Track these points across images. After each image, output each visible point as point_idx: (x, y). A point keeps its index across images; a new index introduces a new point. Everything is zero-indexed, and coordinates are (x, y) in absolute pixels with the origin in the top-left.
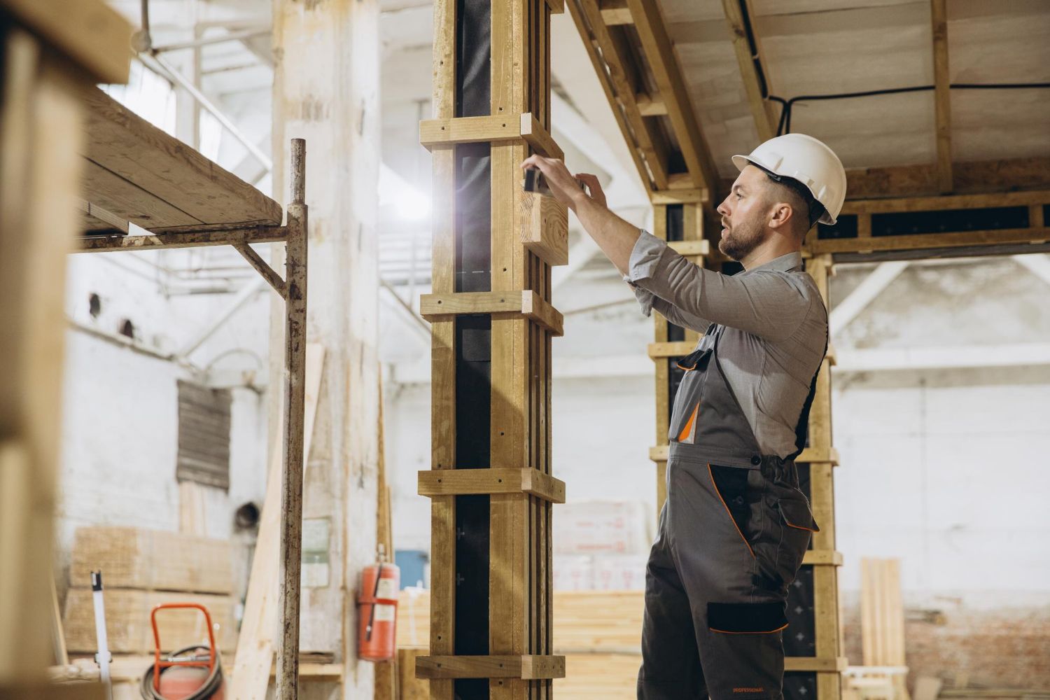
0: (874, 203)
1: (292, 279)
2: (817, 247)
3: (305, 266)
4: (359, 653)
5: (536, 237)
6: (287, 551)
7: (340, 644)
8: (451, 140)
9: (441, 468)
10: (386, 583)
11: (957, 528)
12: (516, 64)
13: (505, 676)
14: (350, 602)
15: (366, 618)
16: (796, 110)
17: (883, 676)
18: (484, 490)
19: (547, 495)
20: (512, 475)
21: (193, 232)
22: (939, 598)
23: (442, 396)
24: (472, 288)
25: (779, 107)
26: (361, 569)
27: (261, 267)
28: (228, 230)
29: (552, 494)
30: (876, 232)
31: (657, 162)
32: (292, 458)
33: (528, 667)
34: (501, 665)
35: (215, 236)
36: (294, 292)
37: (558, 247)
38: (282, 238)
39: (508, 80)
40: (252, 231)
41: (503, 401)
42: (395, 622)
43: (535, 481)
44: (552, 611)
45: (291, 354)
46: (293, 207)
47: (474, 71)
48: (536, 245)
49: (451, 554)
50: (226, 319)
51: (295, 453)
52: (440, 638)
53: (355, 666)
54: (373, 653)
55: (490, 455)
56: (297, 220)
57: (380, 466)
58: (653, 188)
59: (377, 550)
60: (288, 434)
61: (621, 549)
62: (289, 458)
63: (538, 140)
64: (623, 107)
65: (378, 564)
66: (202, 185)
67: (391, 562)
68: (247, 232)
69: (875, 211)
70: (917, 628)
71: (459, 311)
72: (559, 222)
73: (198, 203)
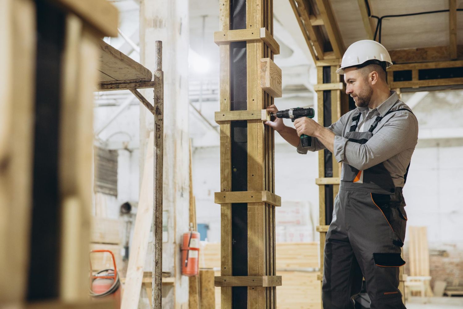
0: (419, 64)
1: (157, 105)
2: (393, 85)
3: (163, 99)
4: (182, 272)
5: (268, 85)
6: (156, 229)
7: (174, 269)
8: (228, 40)
9: (225, 191)
10: (194, 240)
11: (454, 212)
12: (258, 5)
13: (255, 285)
14: (178, 249)
15: (185, 256)
16: (384, 22)
17: (420, 281)
18: (245, 201)
19: (273, 203)
20: (258, 194)
21: (112, 84)
22: (445, 245)
23: (225, 158)
24: (238, 109)
25: (376, 21)
26: (182, 234)
27: (143, 100)
28: (127, 83)
29: (275, 203)
30: (420, 78)
31: (319, 46)
32: (158, 187)
33: (266, 281)
34: (253, 281)
35: (121, 86)
36: (158, 111)
37: (277, 89)
38: (152, 87)
39: (254, 12)
40: (138, 84)
41: (253, 160)
42: (198, 258)
43: (268, 197)
44: (276, 255)
45: (157, 140)
46: (157, 72)
47: (238, 8)
48: (268, 89)
49: (230, 230)
50: (115, 118)
51: (159, 185)
52: (225, 268)
53: (180, 278)
54: (188, 273)
55: (247, 185)
56: (158, 78)
57: (191, 187)
58: (317, 59)
59: (190, 225)
60: (156, 176)
61: (298, 223)
62: (156, 187)
63: (268, 40)
64: (303, 21)
65: (190, 232)
66: (117, 63)
67: (196, 231)
68: (136, 84)
69: (420, 68)
70: (435, 259)
71: (233, 119)
72: (278, 78)
73: (114, 71)
